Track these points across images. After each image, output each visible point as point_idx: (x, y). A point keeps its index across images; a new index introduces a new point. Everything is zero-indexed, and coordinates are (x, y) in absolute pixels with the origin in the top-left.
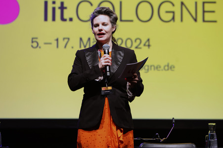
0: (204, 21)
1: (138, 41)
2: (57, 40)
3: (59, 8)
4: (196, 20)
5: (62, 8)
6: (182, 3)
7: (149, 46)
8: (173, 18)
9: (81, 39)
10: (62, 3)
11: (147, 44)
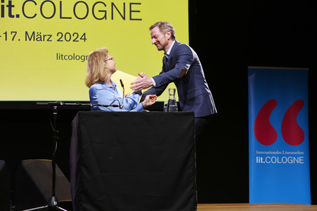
0: (131, 19)
1: (76, 35)
2: (6, 33)
3: (7, 6)
4: (124, 19)
5: (10, 6)
6: (113, 4)
7: (85, 39)
8: (105, 16)
9: (26, 32)
10: (10, 2)
11: (83, 38)
